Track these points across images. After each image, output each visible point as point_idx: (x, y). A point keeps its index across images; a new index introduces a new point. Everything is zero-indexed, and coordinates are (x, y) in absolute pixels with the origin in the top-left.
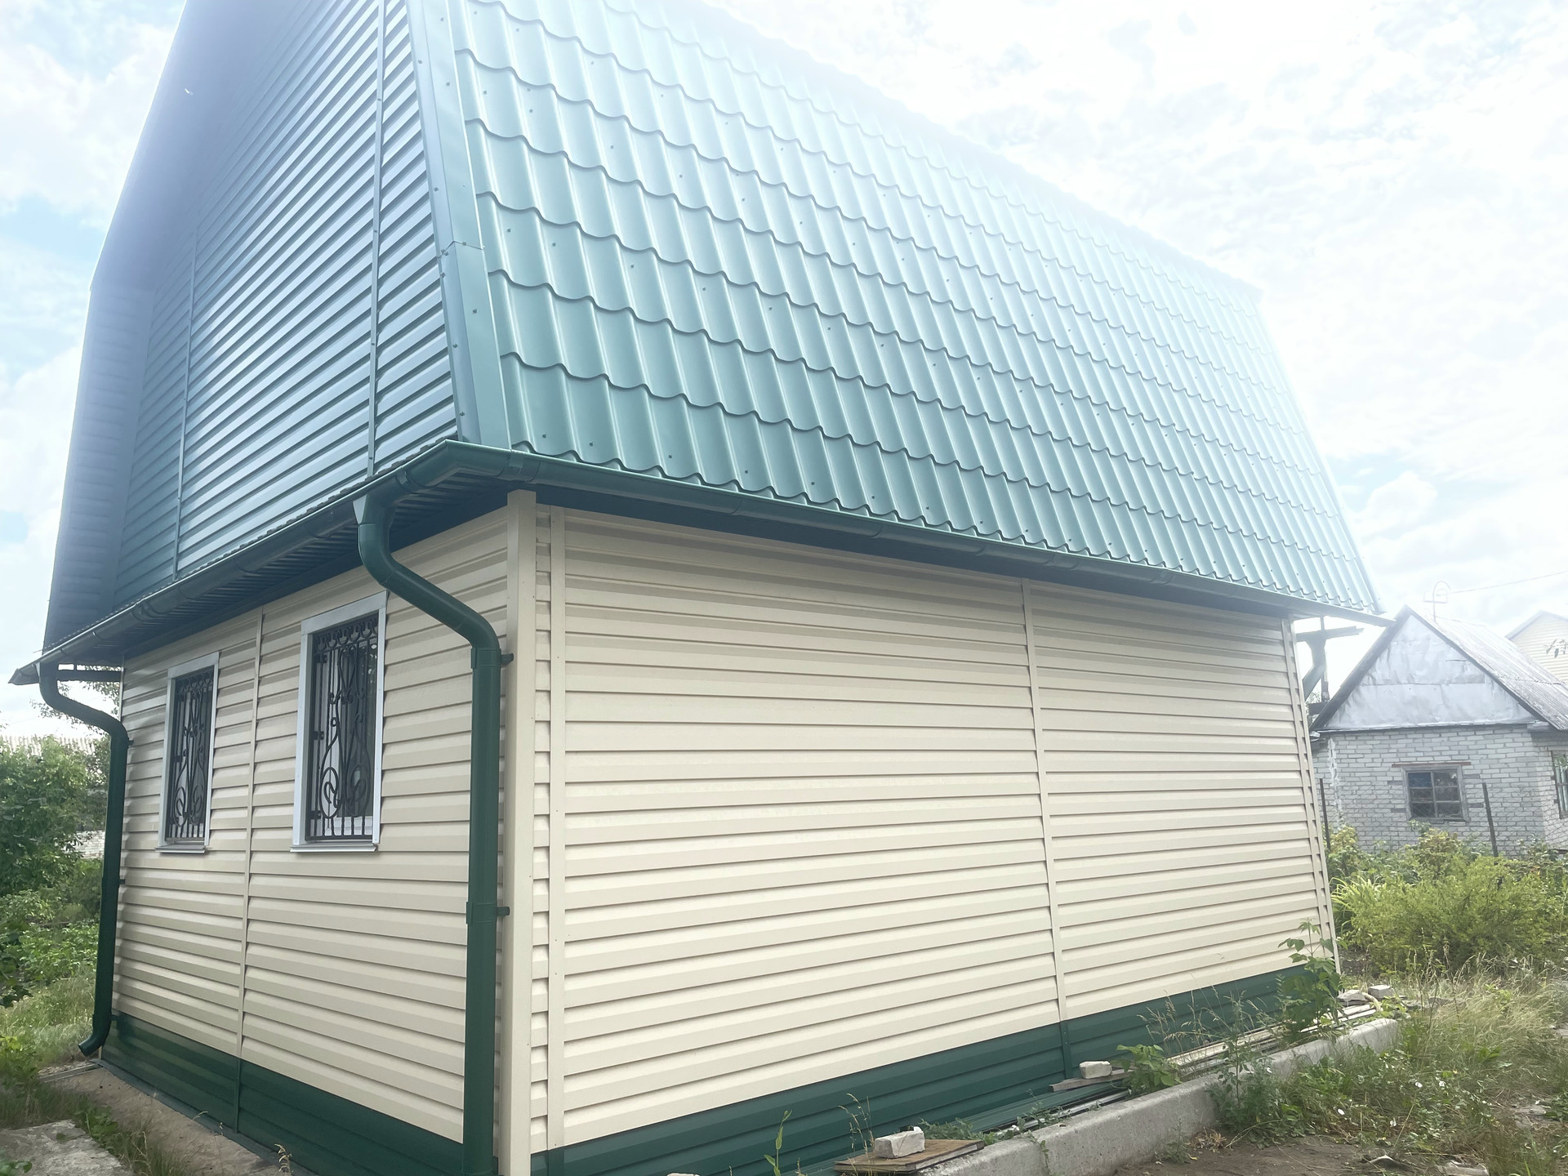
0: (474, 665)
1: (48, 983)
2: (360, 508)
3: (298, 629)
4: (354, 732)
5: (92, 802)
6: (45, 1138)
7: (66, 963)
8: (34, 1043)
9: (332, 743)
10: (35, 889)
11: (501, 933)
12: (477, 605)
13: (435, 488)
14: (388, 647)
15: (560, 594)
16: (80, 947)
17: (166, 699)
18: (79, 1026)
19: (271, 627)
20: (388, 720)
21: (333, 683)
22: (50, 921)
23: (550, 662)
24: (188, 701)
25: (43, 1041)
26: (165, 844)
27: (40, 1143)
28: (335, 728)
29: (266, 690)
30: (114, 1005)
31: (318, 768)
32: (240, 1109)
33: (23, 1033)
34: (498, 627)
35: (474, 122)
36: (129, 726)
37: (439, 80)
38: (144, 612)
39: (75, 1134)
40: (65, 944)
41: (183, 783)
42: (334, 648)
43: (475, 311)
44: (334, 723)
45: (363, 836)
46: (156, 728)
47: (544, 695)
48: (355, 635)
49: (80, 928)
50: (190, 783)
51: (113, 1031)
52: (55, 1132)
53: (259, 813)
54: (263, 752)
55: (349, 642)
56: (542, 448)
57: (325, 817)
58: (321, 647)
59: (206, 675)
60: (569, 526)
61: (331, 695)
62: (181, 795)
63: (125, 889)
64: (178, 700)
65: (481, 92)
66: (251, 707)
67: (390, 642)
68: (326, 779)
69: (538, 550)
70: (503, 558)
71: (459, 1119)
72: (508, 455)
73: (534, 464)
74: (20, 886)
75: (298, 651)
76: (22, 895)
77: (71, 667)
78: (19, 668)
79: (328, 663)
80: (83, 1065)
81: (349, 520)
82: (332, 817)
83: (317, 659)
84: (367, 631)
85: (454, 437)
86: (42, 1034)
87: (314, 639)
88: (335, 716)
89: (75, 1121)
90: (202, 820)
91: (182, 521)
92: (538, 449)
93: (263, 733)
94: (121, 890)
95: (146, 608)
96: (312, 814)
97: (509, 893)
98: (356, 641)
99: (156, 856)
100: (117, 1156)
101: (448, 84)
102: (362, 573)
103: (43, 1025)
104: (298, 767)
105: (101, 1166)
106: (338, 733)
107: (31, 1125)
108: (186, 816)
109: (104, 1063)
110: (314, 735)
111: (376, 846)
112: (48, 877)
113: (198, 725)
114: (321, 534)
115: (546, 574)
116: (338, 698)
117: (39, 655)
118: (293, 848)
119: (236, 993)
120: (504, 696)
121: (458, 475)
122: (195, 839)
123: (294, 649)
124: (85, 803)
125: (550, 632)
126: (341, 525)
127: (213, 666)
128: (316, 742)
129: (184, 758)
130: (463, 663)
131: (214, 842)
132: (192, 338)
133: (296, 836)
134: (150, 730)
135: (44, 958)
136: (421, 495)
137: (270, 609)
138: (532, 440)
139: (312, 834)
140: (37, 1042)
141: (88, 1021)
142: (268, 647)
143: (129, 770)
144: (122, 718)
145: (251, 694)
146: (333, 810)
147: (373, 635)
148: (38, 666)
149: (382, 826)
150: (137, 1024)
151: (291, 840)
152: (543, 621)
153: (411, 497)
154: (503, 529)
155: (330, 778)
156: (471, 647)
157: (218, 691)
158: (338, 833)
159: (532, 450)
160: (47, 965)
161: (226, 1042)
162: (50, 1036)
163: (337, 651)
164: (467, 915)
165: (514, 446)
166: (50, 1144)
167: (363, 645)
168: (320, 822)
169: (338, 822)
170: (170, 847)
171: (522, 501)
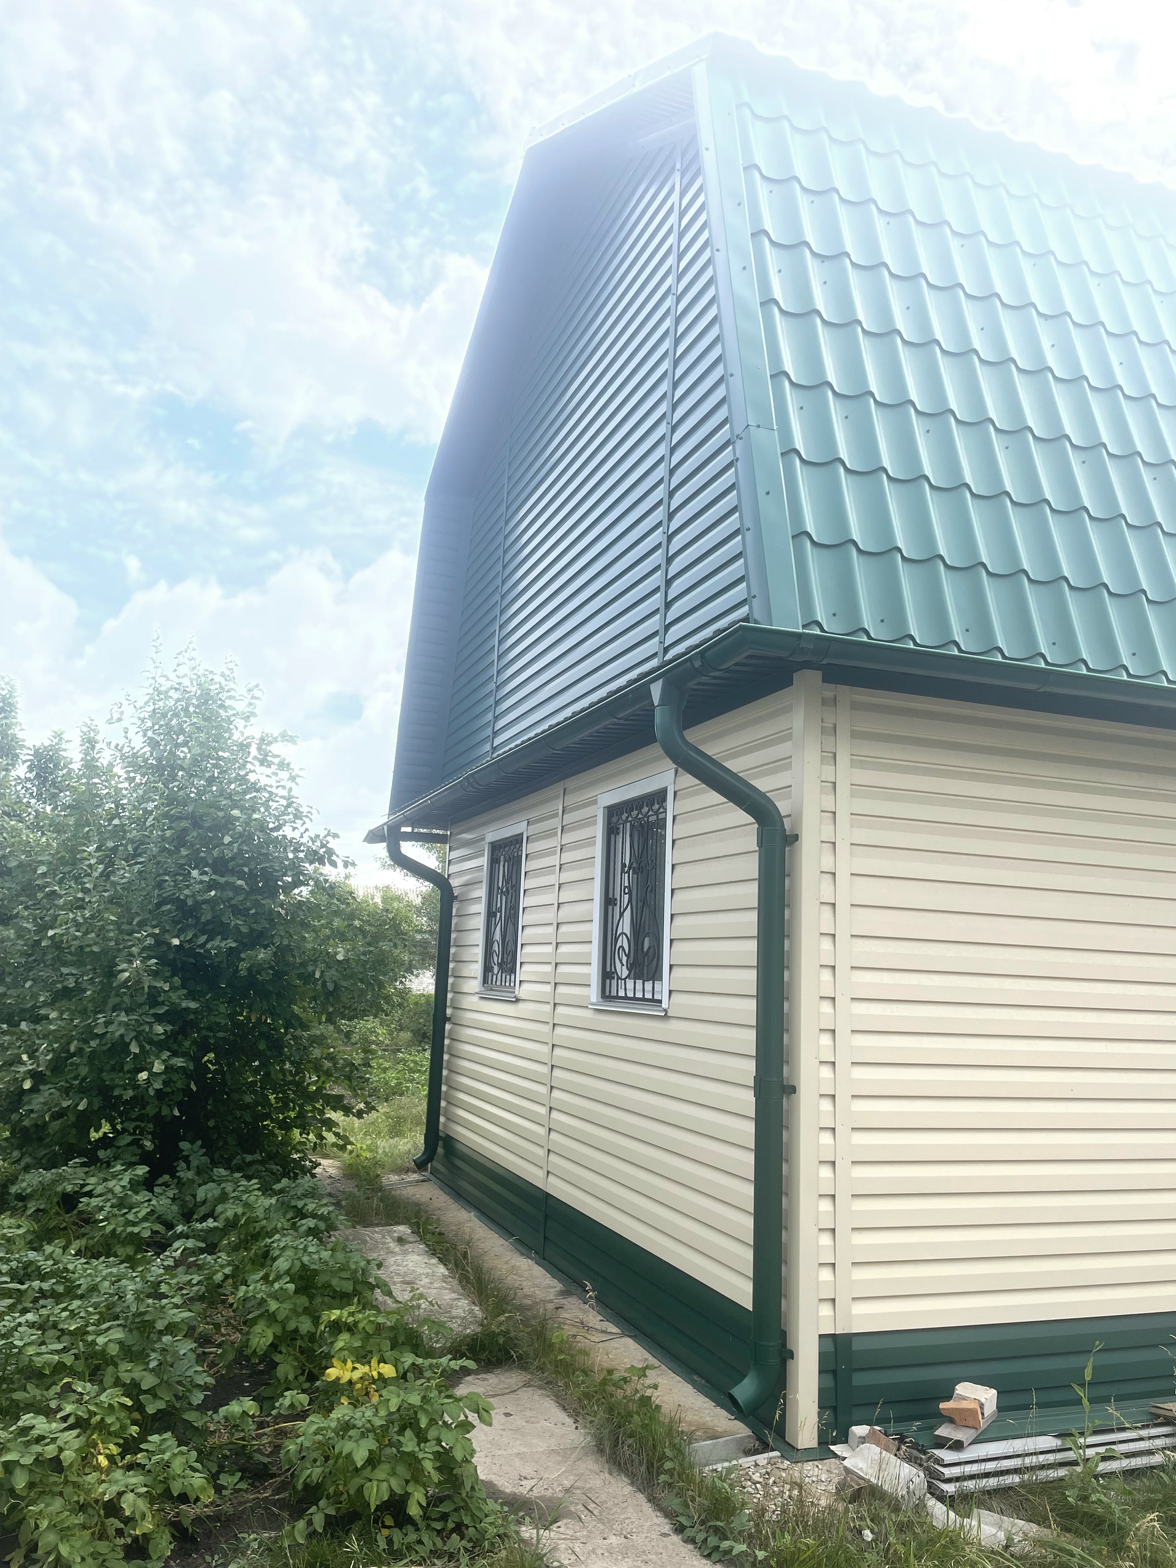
0: (760, 843)
1: (387, 1100)
2: (656, 691)
3: (595, 802)
4: (644, 901)
5: (421, 946)
6: (389, 1240)
7: (401, 1083)
8: (377, 1153)
9: (624, 910)
10: (375, 1016)
11: (788, 1111)
12: (762, 784)
13: (727, 670)
14: (676, 821)
15: (845, 773)
16: (411, 1071)
17: (484, 861)
18: (413, 1142)
19: (572, 799)
20: (676, 891)
21: (625, 853)
22: (387, 1045)
23: (834, 843)
24: (502, 864)
25: (384, 1151)
26: (483, 989)
27: (385, 1243)
28: (627, 896)
29: (568, 857)
30: (441, 1127)
31: (612, 934)
32: (545, 1238)
33: (369, 1142)
34: (783, 807)
35: (768, 302)
36: (455, 882)
37: (736, 266)
38: (470, 784)
39: (411, 1239)
40: (400, 1067)
41: (497, 936)
42: (626, 821)
43: (768, 493)
44: (627, 891)
45: (653, 1000)
46: (475, 886)
47: (829, 876)
48: (645, 809)
49: (410, 1054)
50: (504, 937)
51: (440, 1150)
52: (396, 1235)
53: (562, 969)
54: (565, 913)
55: (640, 816)
56: (833, 627)
57: (618, 978)
58: (614, 820)
59: (516, 841)
60: (855, 706)
61: (623, 865)
62: (496, 947)
63: (451, 1026)
64: (494, 861)
65: (776, 271)
66: (554, 873)
67: (678, 817)
68: (619, 944)
69: (824, 731)
70: (788, 738)
71: (748, 1287)
72: (799, 636)
73: (825, 643)
74: (364, 1013)
75: (595, 823)
76: (367, 1021)
77: (409, 829)
78: (372, 828)
79: (621, 834)
80: (415, 1176)
81: (646, 702)
82: (625, 979)
83: (611, 831)
84: (656, 806)
85: (746, 619)
86: (384, 1144)
87: (609, 812)
88: (627, 884)
89: (411, 1227)
90: (513, 971)
91: (497, 703)
92: (828, 628)
93: (565, 896)
94: (448, 1027)
95: (471, 780)
96: (607, 975)
97: (795, 1070)
98: (646, 816)
99: (475, 999)
100: (445, 1265)
101: (744, 268)
102: (656, 749)
103: (384, 1137)
104: (595, 930)
105: (433, 1272)
106: (630, 901)
107: (377, 1225)
108: (500, 965)
109: (432, 1178)
110: (609, 902)
111: (665, 1010)
112: (385, 1007)
113: (510, 885)
114: (620, 716)
115: (831, 755)
116: (630, 868)
117: (385, 819)
118: (592, 1004)
119: (542, 1131)
120: (789, 875)
121: (749, 657)
122: (507, 987)
123: (590, 821)
124: (415, 946)
125: (834, 813)
126: (637, 707)
127: (522, 834)
128: (610, 908)
129: (498, 914)
130: (749, 839)
131: (523, 991)
132: (506, 537)
133: (593, 993)
134: (470, 887)
135: (384, 1078)
136: (715, 678)
137: (571, 783)
138: (822, 619)
139: (607, 994)
140: (380, 1151)
141: (420, 1139)
142: (569, 818)
143: (454, 921)
144: (449, 875)
145: (554, 860)
146: (625, 973)
147: (661, 810)
148: (385, 827)
149: (670, 992)
150: (459, 1146)
151: (589, 996)
152: (828, 803)
153: (704, 679)
154: (788, 709)
155: (623, 942)
156: (757, 826)
157: (527, 855)
158: (630, 994)
159: (822, 630)
160: (386, 1084)
161: (534, 1175)
162: (390, 1148)
163: (628, 824)
164: (755, 1088)
165: (804, 627)
166: (392, 1245)
167: (653, 819)
168: (614, 982)
169: (630, 984)
170: (489, 992)
171: (808, 680)
